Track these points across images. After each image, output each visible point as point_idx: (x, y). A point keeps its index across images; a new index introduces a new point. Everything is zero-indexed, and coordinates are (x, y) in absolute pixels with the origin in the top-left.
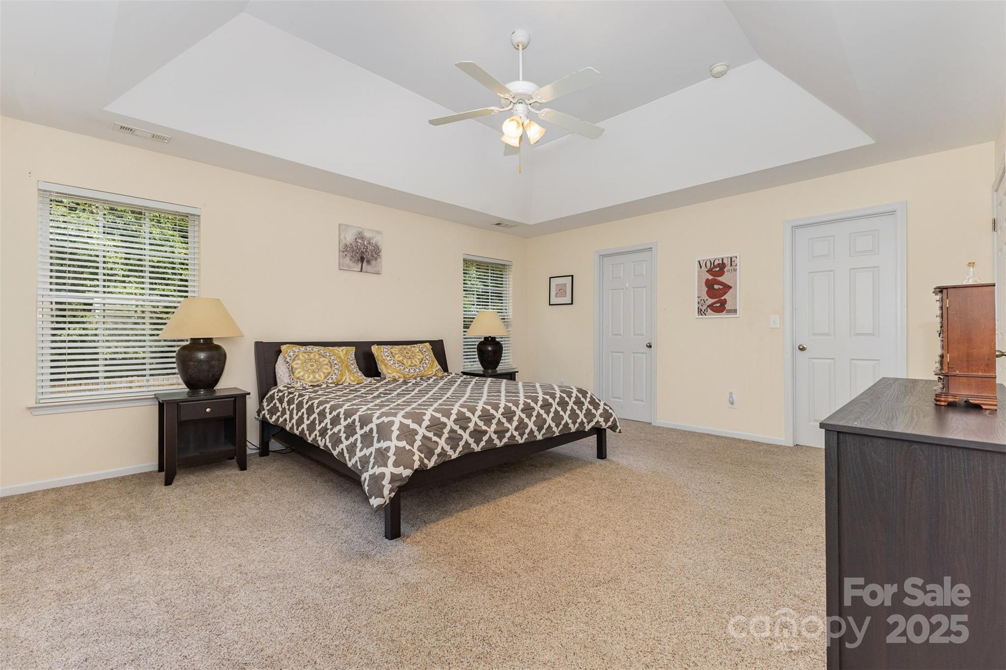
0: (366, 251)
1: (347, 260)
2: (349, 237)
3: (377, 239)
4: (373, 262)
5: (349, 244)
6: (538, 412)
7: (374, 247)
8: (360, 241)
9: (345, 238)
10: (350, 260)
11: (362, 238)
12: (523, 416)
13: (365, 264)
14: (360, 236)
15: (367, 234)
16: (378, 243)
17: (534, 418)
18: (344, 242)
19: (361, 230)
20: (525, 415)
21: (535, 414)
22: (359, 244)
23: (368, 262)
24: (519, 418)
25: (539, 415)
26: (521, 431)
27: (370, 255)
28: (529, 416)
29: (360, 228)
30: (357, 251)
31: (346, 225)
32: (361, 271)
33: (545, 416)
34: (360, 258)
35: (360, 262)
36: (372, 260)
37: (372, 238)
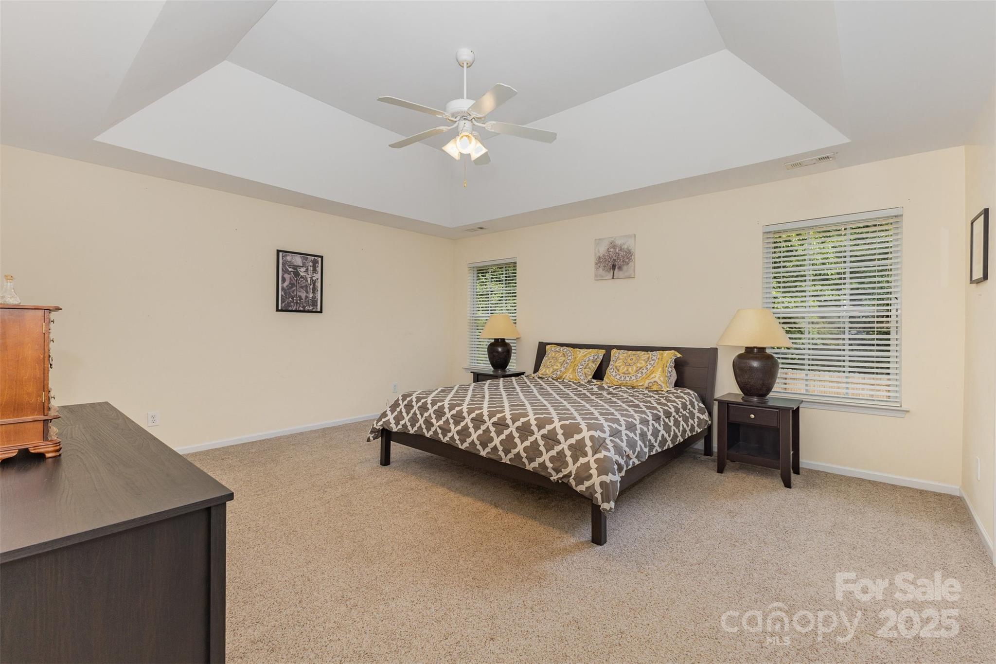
0: (618, 258)
1: (601, 270)
2: (602, 250)
3: (629, 244)
4: (625, 268)
5: (602, 255)
6: (488, 428)
7: (626, 252)
8: (612, 250)
9: (599, 251)
10: (603, 270)
11: (614, 247)
12: (471, 425)
13: (616, 270)
14: (613, 245)
15: (619, 242)
16: (630, 246)
17: (480, 432)
18: (598, 255)
19: (613, 240)
20: (473, 424)
21: (483, 427)
22: (611, 253)
23: (620, 268)
24: (465, 425)
25: (487, 431)
26: (462, 437)
27: (622, 261)
28: (477, 428)
29: (612, 237)
30: (609, 260)
31: (600, 239)
32: (613, 278)
33: (493, 434)
34: (612, 266)
35: (611, 270)
36: (624, 265)
37: (624, 244)
